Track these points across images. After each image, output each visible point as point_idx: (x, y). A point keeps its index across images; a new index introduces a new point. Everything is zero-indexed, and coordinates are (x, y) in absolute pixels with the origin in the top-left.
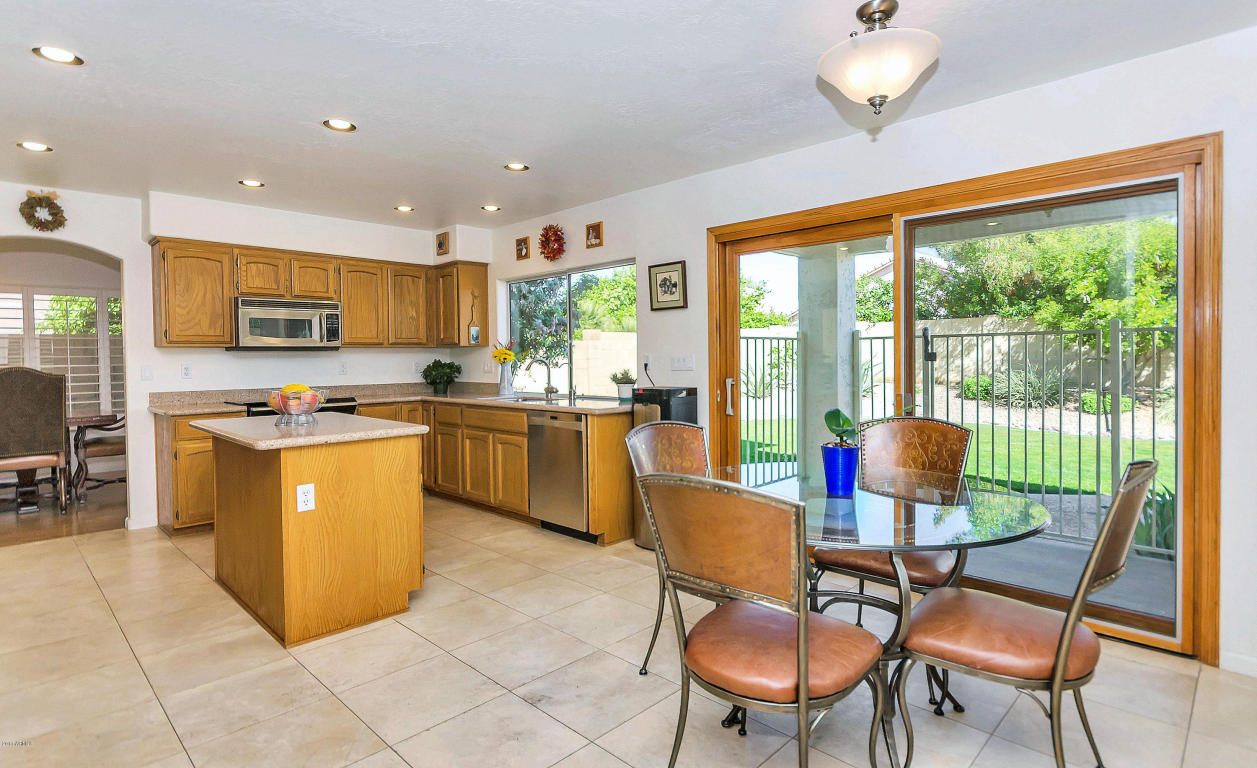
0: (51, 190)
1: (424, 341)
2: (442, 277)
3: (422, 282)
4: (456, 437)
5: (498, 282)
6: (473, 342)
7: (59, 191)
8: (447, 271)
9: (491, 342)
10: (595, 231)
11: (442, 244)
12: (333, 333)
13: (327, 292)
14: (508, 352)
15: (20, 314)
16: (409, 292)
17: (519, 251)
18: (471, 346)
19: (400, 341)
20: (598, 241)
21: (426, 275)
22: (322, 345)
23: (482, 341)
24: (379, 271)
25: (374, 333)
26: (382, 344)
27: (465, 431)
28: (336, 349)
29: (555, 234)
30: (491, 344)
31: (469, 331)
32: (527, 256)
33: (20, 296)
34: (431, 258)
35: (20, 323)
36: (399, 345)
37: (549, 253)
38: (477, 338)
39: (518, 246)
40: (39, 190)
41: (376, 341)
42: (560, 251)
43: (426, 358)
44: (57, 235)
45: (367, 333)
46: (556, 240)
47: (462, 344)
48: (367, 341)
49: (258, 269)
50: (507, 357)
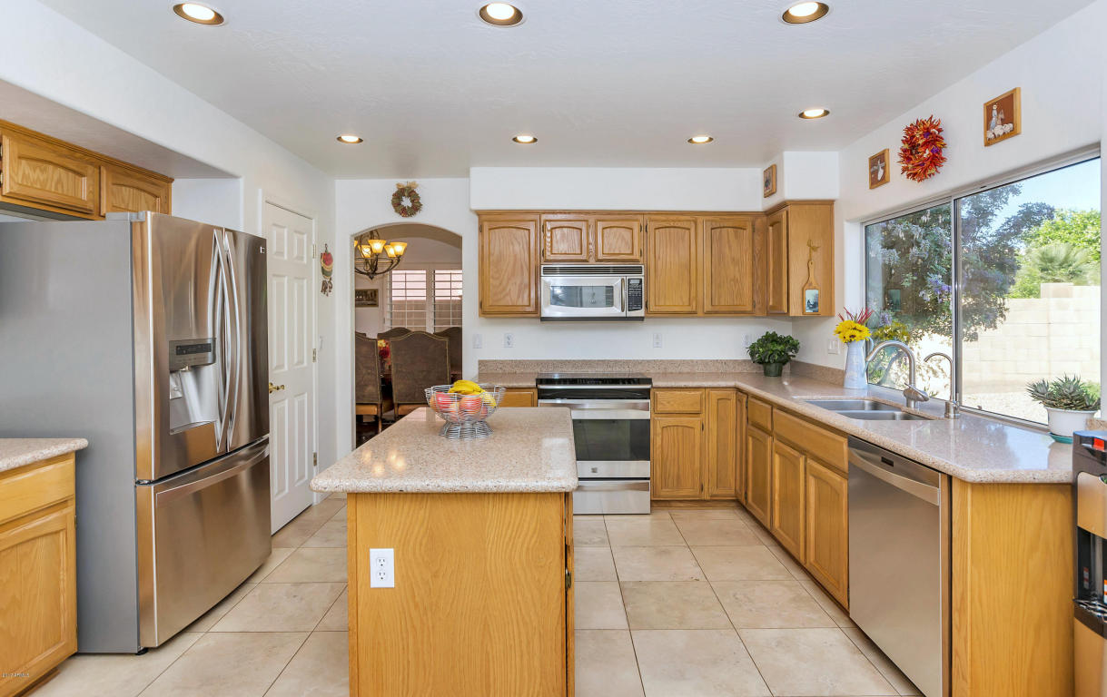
0: (411, 180)
1: (749, 308)
2: (772, 225)
3: (747, 233)
4: (765, 446)
5: (845, 223)
6: (808, 311)
7: (417, 181)
8: (775, 217)
9: (838, 310)
10: (1004, 110)
11: (770, 183)
12: (635, 300)
13: (632, 254)
14: (859, 326)
15: (424, 285)
16: (730, 247)
17: (874, 174)
18: (805, 317)
19: (717, 309)
20: (1008, 127)
21: (753, 225)
22: (623, 314)
23: (822, 310)
24: (693, 224)
25: (686, 300)
26: (695, 313)
27: (775, 441)
28: (641, 319)
29: (927, 132)
30: (836, 314)
31: (802, 295)
32: (884, 180)
33: (425, 272)
34: (758, 203)
35: (424, 293)
36: (717, 313)
37: (915, 166)
38: (815, 305)
39: (871, 166)
40: (404, 182)
41: (689, 309)
42: (936, 160)
43: (753, 331)
44: (418, 219)
45: (677, 301)
46: (926, 144)
47: (793, 313)
48: (677, 309)
49: (563, 236)
50: (856, 333)
